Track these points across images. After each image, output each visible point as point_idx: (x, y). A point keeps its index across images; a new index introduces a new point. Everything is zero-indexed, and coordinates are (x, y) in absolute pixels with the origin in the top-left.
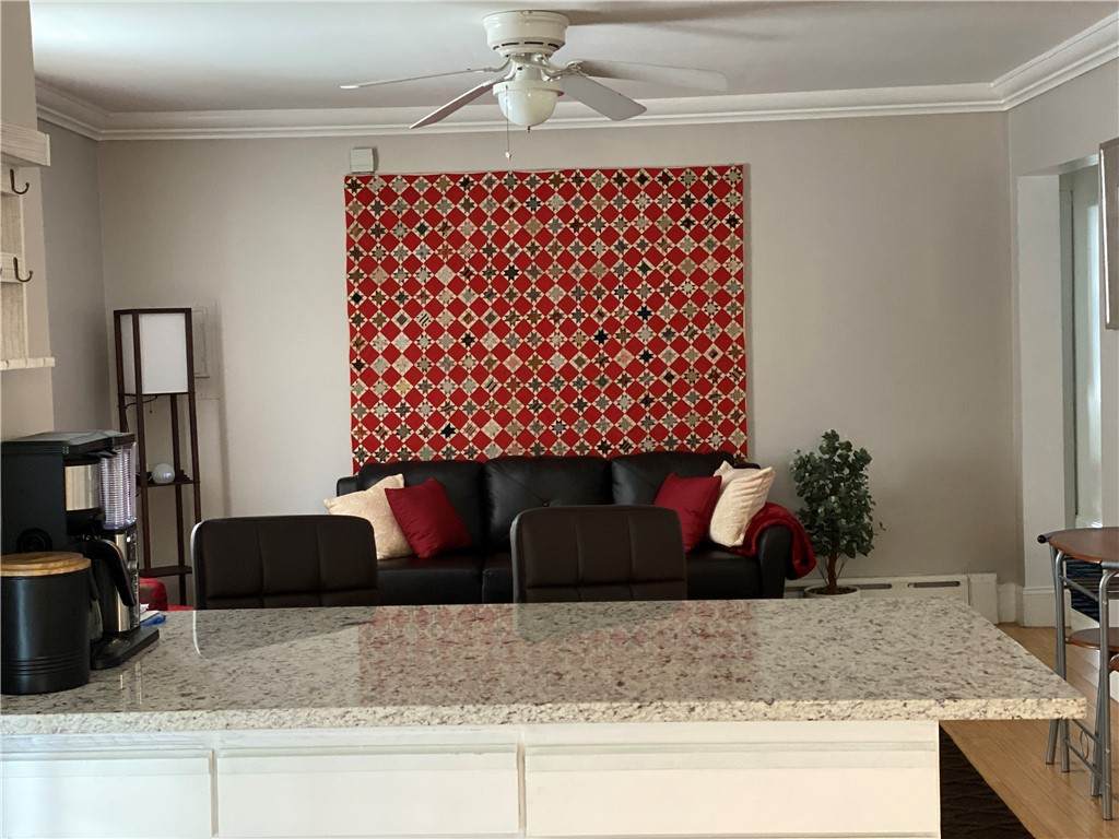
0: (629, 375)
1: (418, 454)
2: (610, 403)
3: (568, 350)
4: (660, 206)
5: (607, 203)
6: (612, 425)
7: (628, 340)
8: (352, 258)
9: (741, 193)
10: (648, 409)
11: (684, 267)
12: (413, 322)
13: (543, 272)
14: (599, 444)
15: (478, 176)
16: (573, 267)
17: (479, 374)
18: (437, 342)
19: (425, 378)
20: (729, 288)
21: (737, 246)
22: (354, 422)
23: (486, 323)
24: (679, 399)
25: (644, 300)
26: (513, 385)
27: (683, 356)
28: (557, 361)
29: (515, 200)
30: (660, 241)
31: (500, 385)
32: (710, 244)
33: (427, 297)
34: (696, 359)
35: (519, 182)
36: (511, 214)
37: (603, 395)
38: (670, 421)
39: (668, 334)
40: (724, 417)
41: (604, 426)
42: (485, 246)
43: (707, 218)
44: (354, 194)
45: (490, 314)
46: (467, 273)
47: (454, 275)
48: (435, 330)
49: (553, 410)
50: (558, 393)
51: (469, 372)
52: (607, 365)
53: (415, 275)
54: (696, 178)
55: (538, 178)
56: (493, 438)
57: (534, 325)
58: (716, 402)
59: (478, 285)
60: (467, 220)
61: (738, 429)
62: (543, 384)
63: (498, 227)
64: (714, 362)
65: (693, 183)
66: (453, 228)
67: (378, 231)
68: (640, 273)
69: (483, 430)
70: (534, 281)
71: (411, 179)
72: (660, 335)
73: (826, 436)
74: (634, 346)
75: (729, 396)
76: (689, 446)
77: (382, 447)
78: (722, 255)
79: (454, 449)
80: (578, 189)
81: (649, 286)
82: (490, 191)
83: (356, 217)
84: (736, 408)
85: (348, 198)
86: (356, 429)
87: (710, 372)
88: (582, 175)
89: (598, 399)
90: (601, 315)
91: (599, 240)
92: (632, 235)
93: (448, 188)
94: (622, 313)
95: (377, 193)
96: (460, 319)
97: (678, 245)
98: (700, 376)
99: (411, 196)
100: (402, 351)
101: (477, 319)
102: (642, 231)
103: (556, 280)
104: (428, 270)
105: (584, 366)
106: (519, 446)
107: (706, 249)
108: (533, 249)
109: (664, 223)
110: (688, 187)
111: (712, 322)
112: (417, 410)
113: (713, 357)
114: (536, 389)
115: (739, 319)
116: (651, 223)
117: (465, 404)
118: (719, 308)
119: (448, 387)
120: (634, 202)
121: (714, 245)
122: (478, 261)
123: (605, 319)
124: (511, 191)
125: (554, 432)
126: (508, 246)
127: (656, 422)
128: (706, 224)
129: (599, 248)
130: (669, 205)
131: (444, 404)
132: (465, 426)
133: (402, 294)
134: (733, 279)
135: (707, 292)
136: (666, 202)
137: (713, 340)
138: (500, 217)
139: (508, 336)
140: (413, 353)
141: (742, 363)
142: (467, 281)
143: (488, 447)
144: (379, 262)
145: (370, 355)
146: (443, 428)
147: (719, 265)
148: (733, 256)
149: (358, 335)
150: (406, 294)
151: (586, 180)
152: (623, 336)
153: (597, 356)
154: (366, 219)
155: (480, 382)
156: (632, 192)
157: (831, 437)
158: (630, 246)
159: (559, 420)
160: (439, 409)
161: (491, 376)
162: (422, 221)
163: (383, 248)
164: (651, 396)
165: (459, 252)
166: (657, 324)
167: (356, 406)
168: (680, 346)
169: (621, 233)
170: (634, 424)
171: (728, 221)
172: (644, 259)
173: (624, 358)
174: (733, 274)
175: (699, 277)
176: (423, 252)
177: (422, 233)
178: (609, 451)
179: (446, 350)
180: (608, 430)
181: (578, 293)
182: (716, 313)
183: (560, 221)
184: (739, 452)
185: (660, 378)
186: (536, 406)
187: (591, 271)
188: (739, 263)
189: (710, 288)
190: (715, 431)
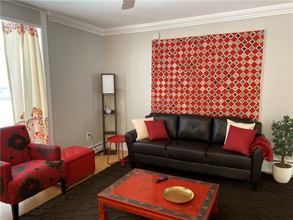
0: (223, 94)
1: (166, 111)
2: (217, 101)
3: (206, 86)
4: (236, 44)
5: (220, 44)
6: (217, 107)
7: (223, 83)
8: (153, 62)
9: (263, 39)
10: (228, 103)
11: (242, 62)
12: (166, 78)
13: (200, 64)
14: (213, 112)
15: (184, 39)
16: (209, 63)
17: (182, 92)
18: (172, 83)
19: (168, 92)
20: (256, 68)
21: (260, 55)
22: (152, 102)
23: (184, 78)
24: (238, 101)
25: (229, 72)
26: (190, 95)
27: (240, 88)
28: (203, 89)
29: (194, 45)
30: (235, 55)
31: (187, 95)
33: (170, 71)
34: (244, 90)
35: (195, 39)
36: (193, 48)
37: (215, 99)
39: (236, 82)
40: (252, 107)
41: (215, 107)
42: (185, 58)
43: (251, 47)
44: (154, 45)
45: (185, 76)
46: (180, 65)
47: (177, 65)
48: (171, 80)
49: (201, 102)
50: (202, 97)
51: (179, 91)
52: (216, 90)
53: (167, 66)
54: (248, 35)
55: (200, 38)
56: (184, 108)
57: (197, 79)
58: (250, 102)
59: (183, 68)
60: (181, 51)
61: (256, 111)
62: (198, 95)
63: (189, 52)
64: (250, 91)
65: (247, 37)
66: (177, 53)
67: (159, 55)
68: (228, 64)
69: (182, 106)
70: (198, 67)
71: (167, 40)
72: (233, 82)
73: (285, 117)
74: (225, 85)
75: (254, 101)
76: (240, 115)
77: (158, 108)
78: (255, 58)
79: (175, 110)
80: (212, 40)
81: (231, 68)
82: (187, 42)
83: (154, 51)
84: (256, 105)
85: (153, 46)
86: (152, 104)
87: (248, 93)
88: (213, 36)
89: (213, 100)
90: (216, 76)
91: (216, 55)
92: (226, 53)
93: (176, 42)
94: (222, 76)
95: (159, 45)
96: (178, 77)
97: (241, 56)
98: (245, 95)
100: (163, 85)
101: (182, 77)
102: (230, 52)
103: (204, 66)
104: (170, 64)
105: (210, 90)
106: (191, 111)
107: (250, 57)
108: (198, 58)
109: (237, 49)
110: (245, 38)
111: (250, 79)
112: (166, 100)
113: (249, 89)
114: (196, 96)
115: (259, 78)
116: (232, 49)
117: (178, 99)
118: (253, 75)
119: (174, 94)
120: (228, 43)
121: (252, 55)
122: (183, 62)
123: (217, 77)
124: (193, 42)
125: (201, 108)
126: (191, 57)
127: (230, 107)
128: (250, 49)
129: (217, 57)
130: (239, 44)
131: (173, 99)
132: (178, 105)
133: (164, 71)
134: (258, 66)
135: (249, 70)
136: (238, 43)
137: (250, 84)
138: (190, 49)
139: (190, 82)
140: (166, 86)
141: (259, 91)
142: (180, 67)
143: (183, 111)
144: (159, 62)
145: (156, 86)
146: (172, 105)
147: (254, 61)
148: (258, 59)
149: (154, 81)
151: (214, 38)
152: (222, 82)
153: (214, 88)
154: (156, 52)
155: (182, 94)
156: (227, 40)
157: (286, 118)
158: (226, 56)
159: (202, 105)
161: (185, 92)
162: (170, 51)
163: (160, 59)
164: (229, 100)
165: (178, 59)
166: (232, 79)
167: (152, 98)
168: (239, 85)
169: (223, 53)
170: (224, 107)
171: (258, 48)
172: (230, 60)
173: (222, 89)
174: (258, 64)
175: (247, 65)
176: (170, 60)
177: (169, 55)
178: (216, 114)
179: (174, 85)
180: (216, 108)
181: (210, 70)
182: (251, 76)
183: (206, 50)
184: (256, 118)
185: (232, 95)
186: (196, 101)
187: (214, 64)
188: (260, 61)
189: (250, 68)
190: (248, 111)
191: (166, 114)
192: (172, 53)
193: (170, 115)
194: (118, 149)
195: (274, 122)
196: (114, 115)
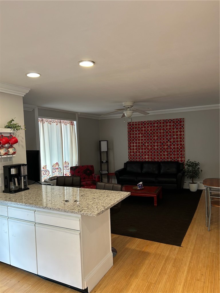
0: (166, 149)
1: (137, 160)
2: (164, 153)
3: (157, 146)
5: (163, 125)
8: (128, 133)
9: (184, 122)
10: (169, 154)
11: (175, 134)
12: (136, 142)
15: (145, 122)
16: (158, 134)
17: (145, 149)
18: (139, 145)
19: (138, 149)
20: (182, 137)
21: (183, 130)
22: (129, 155)
24: (174, 153)
25: (169, 138)
26: (150, 151)
27: (175, 147)
29: (150, 125)
30: (171, 130)
31: (148, 151)
33: (138, 138)
34: (177, 147)
35: (151, 122)
37: (162, 152)
38: (173, 156)
39: (172, 143)
40: (181, 156)
41: (163, 157)
42: (146, 131)
43: (178, 126)
45: (147, 141)
47: (142, 135)
48: (139, 143)
49: (155, 154)
50: (156, 152)
53: (136, 135)
54: (177, 120)
55: (153, 121)
57: (153, 142)
58: (180, 154)
59: (145, 137)
60: (143, 128)
61: (183, 158)
63: (148, 129)
66: (141, 129)
67: (132, 130)
68: (168, 135)
69: (146, 157)
70: (153, 136)
71: (136, 122)
74: (167, 145)
75: (182, 153)
77: (132, 159)
78: (181, 132)
79: (142, 159)
80: (159, 123)
82: (147, 124)
84: (183, 155)
85: (128, 125)
87: (179, 149)
90: (162, 141)
92: (167, 129)
93: (141, 123)
94: (165, 140)
95: (132, 125)
96: (142, 141)
97: (174, 130)
98: (177, 150)
99: (136, 125)
101: (145, 141)
103: (156, 136)
104: (138, 135)
105: (160, 148)
106: (151, 159)
107: (178, 131)
108: (152, 131)
109: (172, 127)
110: (175, 122)
111: (179, 142)
112: (137, 154)
113: (179, 147)
114: (153, 151)
115: (183, 141)
116: (170, 127)
117: (143, 153)
119: (141, 151)
122: (145, 133)
124: (149, 123)
125: (155, 157)
126: (149, 131)
127: (171, 156)
129: (162, 131)
132: (143, 156)
133: (135, 138)
136: (172, 124)
137: (179, 144)
138: (148, 127)
139: (149, 144)
140: (136, 146)
141: (184, 148)
143: (146, 159)
144: (132, 134)
145: (131, 146)
146: (140, 156)
149: (129, 143)
151: (160, 121)
153: (162, 147)
154: (130, 128)
156: (167, 123)
158: (166, 131)
160: (140, 154)
161: (147, 149)
162: (137, 128)
163: (132, 132)
164: (170, 152)
165: (142, 132)
166: (170, 142)
167: (129, 153)
168: (174, 145)
169: (165, 129)
170: (167, 157)
171: (182, 127)
172: (169, 133)
173: (166, 147)
174: (182, 134)
175: (177, 135)
176: (137, 132)
177: (137, 130)
178: (163, 160)
179: (141, 146)
181: (159, 138)
182: (180, 140)
183: (156, 127)
185: (171, 150)
186: (153, 154)
187: (161, 134)
189: (179, 136)
190: (180, 158)
191: (137, 162)
192: (139, 129)
193: (140, 162)
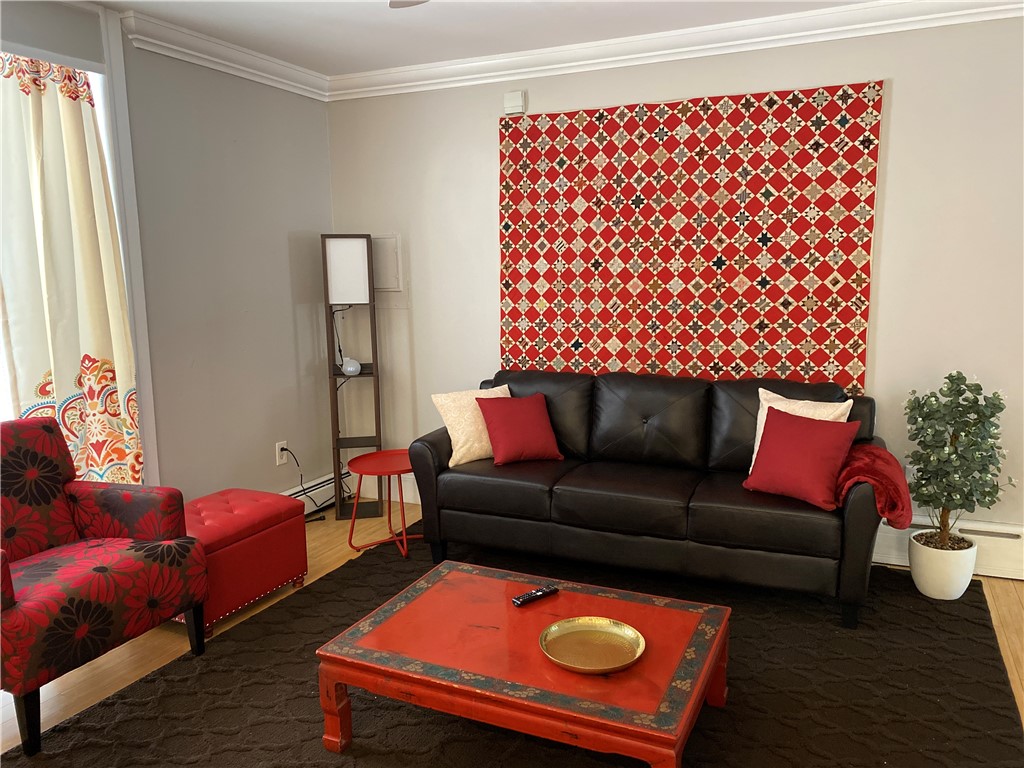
0: (744, 301)
1: (552, 363)
2: (725, 326)
3: (686, 275)
4: (788, 130)
5: (733, 129)
6: (725, 348)
7: (746, 266)
8: (504, 191)
9: (880, 112)
10: (762, 334)
11: (809, 192)
12: (551, 248)
13: (666, 201)
14: (712, 364)
15: (611, 111)
16: (696, 195)
17: (605, 296)
18: (571, 266)
19: (559, 298)
20: (857, 213)
21: (870, 169)
22: (503, 333)
23: (613, 249)
24: (795, 326)
25: (765, 226)
26: (635, 306)
27: (802, 283)
28: (676, 286)
29: (645, 132)
30: (785, 166)
31: (622, 306)
32: (839, 168)
33: (564, 225)
34: (816, 286)
35: (649, 114)
36: (640, 145)
37: (717, 319)
39: (788, 261)
40: (841, 346)
41: (717, 348)
42: (615, 177)
43: (838, 140)
44: (507, 134)
45: (617, 241)
46: (598, 203)
47: (587, 205)
48: (569, 256)
49: (670, 331)
51: (596, 293)
52: (723, 290)
53: (554, 206)
54: (829, 99)
55: (666, 108)
56: (614, 353)
57: (656, 251)
58: (835, 330)
59: (608, 214)
60: (601, 153)
61: (856, 360)
62: (662, 307)
63: (627, 159)
64: (835, 289)
65: (825, 104)
66: (588, 161)
67: (525, 167)
68: (762, 199)
69: (606, 345)
70: (658, 209)
71: (553, 117)
72: (780, 261)
73: (950, 378)
74: (752, 272)
75: (848, 325)
76: (802, 373)
77: (524, 355)
78: (852, 178)
79: (581, 361)
80: (705, 117)
81: (771, 212)
82: (622, 124)
83: (507, 154)
84: (856, 338)
85: (502, 137)
86: (504, 339)
87: (830, 300)
88: (709, 103)
89: (713, 322)
90: (720, 241)
91: (723, 167)
92: (756, 161)
93: (585, 123)
94: (742, 239)
95: (525, 132)
96: (590, 245)
97: (805, 170)
98: (819, 303)
100: (541, 274)
101: (605, 245)
102: (767, 157)
103: (678, 208)
104: (565, 201)
105: (701, 291)
106: (638, 362)
107: (834, 173)
108: (659, 178)
109: (791, 148)
110: (820, 108)
111: (836, 249)
112: (552, 326)
113: (834, 285)
114: (654, 311)
115: (867, 247)
116: (777, 148)
117: (592, 322)
118: (845, 235)
119: (578, 306)
120: (760, 127)
121: (844, 168)
122: (608, 192)
123: (724, 245)
124: (641, 123)
125: (670, 351)
126: (636, 176)
127: (770, 348)
128: (837, 146)
129: (723, 175)
130: (798, 128)
131: (574, 322)
132: (592, 341)
133: (542, 223)
134: (862, 204)
135: (832, 218)
136: (794, 124)
138: (630, 148)
139: (632, 261)
140: (550, 276)
141: (866, 292)
142: (598, 211)
143: (610, 361)
144: (525, 194)
145: (516, 276)
146: (573, 342)
147: (848, 190)
148: (864, 180)
149: (507, 259)
150: (546, 223)
151: (713, 107)
153: (714, 281)
154: (516, 156)
155: (606, 303)
156: (759, 116)
157: (956, 382)
158: (754, 173)
159: (674, 340)
160: (570, 326)
161: (615, 298)
162: (562, 155)
163: (529, 182)
164: (766, 322)
165: (592, 183)
166: (777, 251)
167: (504, 320)
168: (799, 272)
169: (746, 159)
170: (747, 348)
171: (862, 143)
172: (768, 185)
173: (741, 284)
174: (863, 198)
175: (825, 203)
176: (562, 184)
177: (561, 167)
178: (721, 373)
179: (578, 274)
180: (720, 352)
181: (699, 220)
182: (841, 239)
183: (686, 150)
184: (855, 382)
185: (777, 304)
186: (654, 327)
187: (713, 198)
188: (870, 187)
189: (837, 213)
190: (831, 360)
191: (550, 375)
192: (568, 162)
193: (567, 376)
194: (385, 497)
195: (917, 395)
196: (370, 380)
